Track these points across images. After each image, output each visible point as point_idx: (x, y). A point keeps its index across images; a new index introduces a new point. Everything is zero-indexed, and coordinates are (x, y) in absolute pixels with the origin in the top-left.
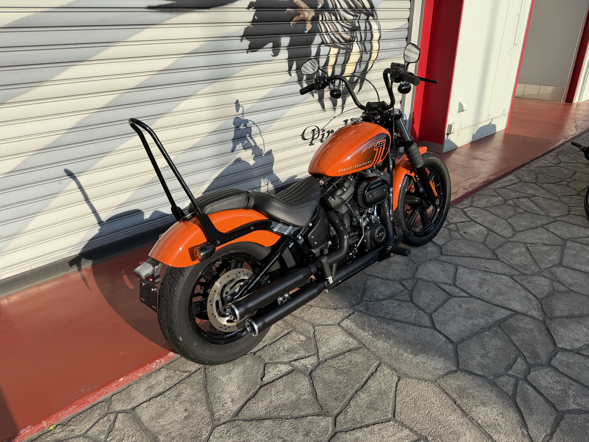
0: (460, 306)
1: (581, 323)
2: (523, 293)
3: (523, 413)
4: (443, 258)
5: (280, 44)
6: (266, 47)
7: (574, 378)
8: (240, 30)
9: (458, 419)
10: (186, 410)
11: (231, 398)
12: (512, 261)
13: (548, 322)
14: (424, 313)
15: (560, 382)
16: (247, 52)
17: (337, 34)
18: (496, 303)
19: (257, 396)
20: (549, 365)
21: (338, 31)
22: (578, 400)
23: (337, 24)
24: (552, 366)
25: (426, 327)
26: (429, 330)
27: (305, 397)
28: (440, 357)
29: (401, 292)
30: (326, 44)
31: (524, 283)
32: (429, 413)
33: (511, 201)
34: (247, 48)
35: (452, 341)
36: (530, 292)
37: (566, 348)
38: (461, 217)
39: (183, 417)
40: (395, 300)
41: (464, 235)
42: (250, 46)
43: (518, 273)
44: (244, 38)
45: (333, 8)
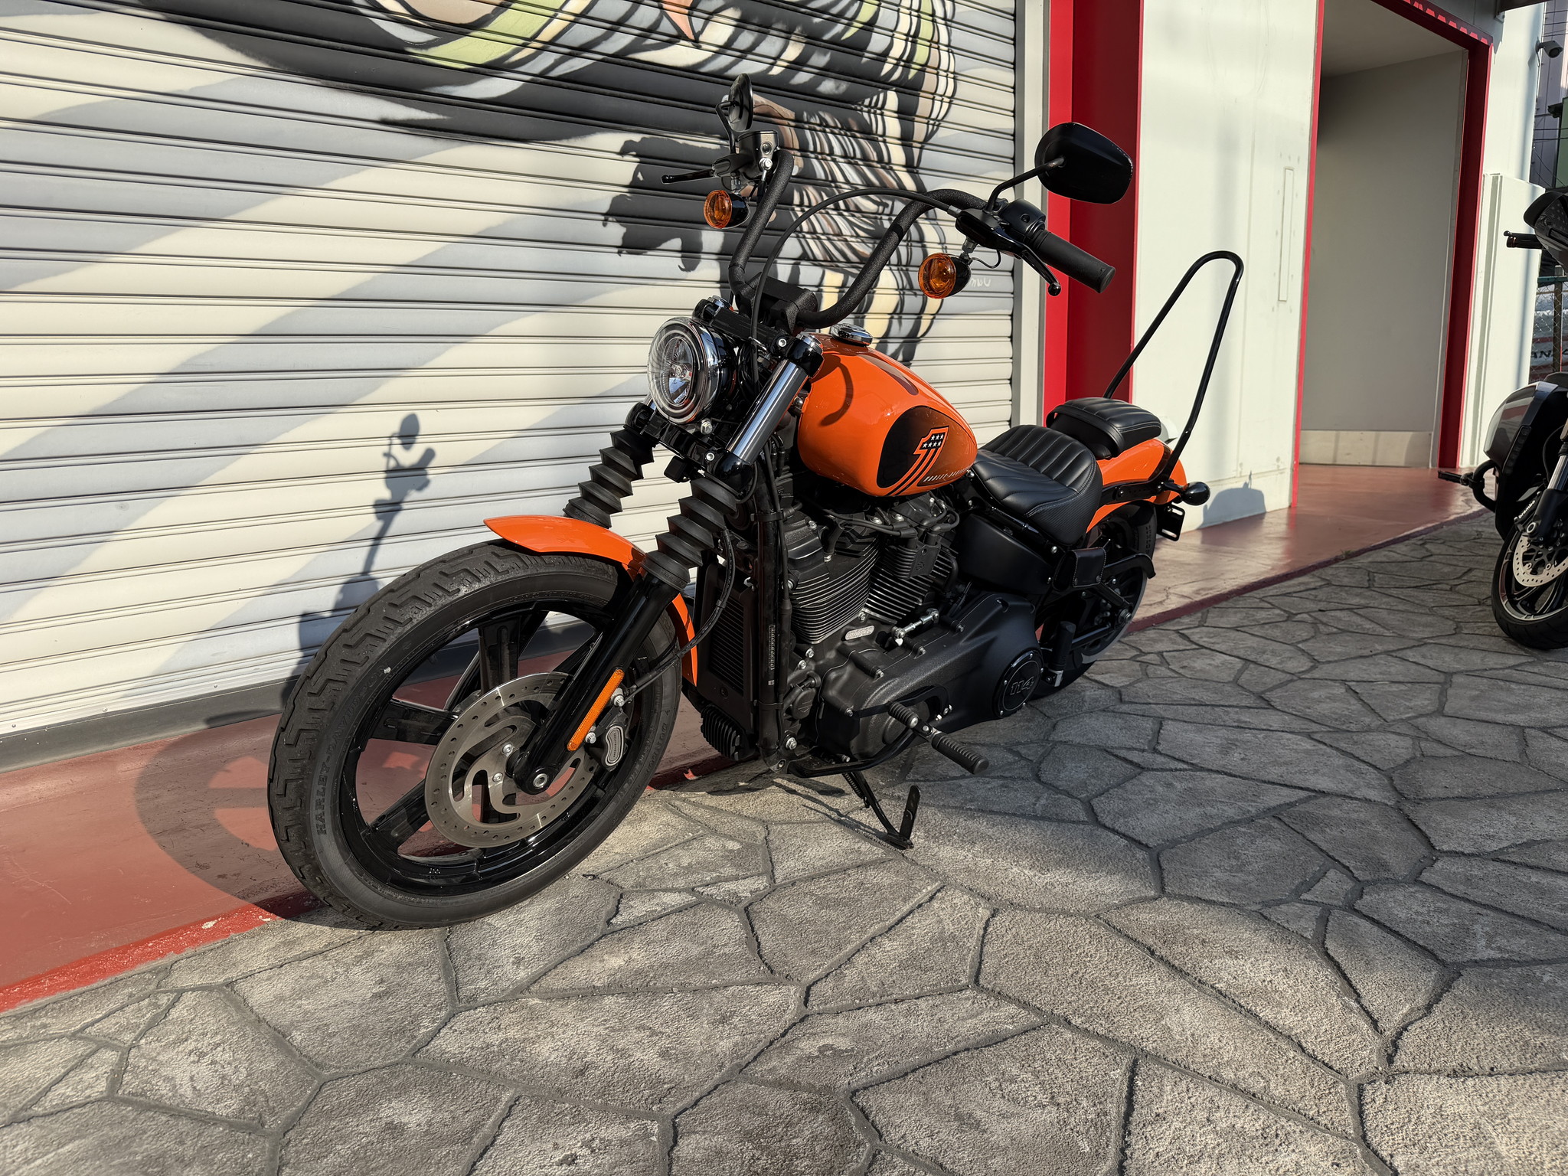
0: (1169, 785)
1: (1499, 809)
2: (1339, 761)
3: (1343, 967)
4: (1125, 708)
5: (700, 245)
6: (664, 246)
7: (1487, 903)
8: (603, 200)
9: (1159, 982)
10: (382, 981)
11: (515, 958)
12: (1308, 710)
13: (1407, 807)
14: (1070, 799)
15: (1447, 910)
16: (620, 253)
17: (839, 240)
18: (1267, 778)
19: (592, 951)
20: (1417, 881)
21: (840, 234)
22: (1501, 941)
23: (837, 218)
24: (1425, 883)
25: (1074, 822)
26: (1082, 826)
27: (726, 950)
28: (1110, 873)
29: (1010, 764)
30: (815, 261)
31: (1343, 745)
32: (1077, 973)
33: (1305, 616)
34: (619, 243)
35: (1147, 846)
36: (1358, 759)
37: (1462, 850)
38: (1174, 643)
39: (370, 995)
40: (992, 778)
41: (1181, 671)
42: (625, 238)
43: (1324, 729)
44: (610, 219)
45: (827, 180)
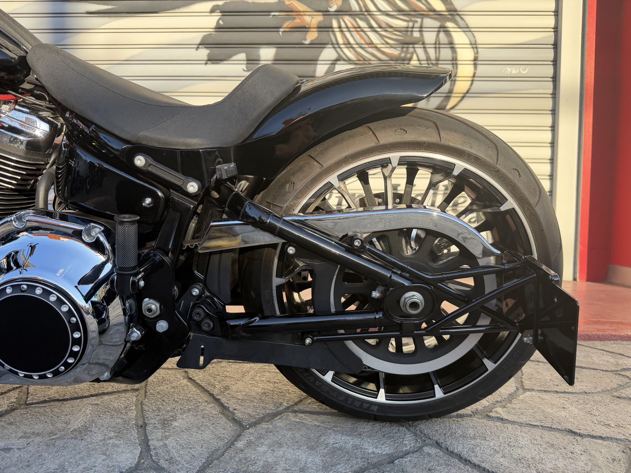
16: (206, 64)
45: (361, 11)
